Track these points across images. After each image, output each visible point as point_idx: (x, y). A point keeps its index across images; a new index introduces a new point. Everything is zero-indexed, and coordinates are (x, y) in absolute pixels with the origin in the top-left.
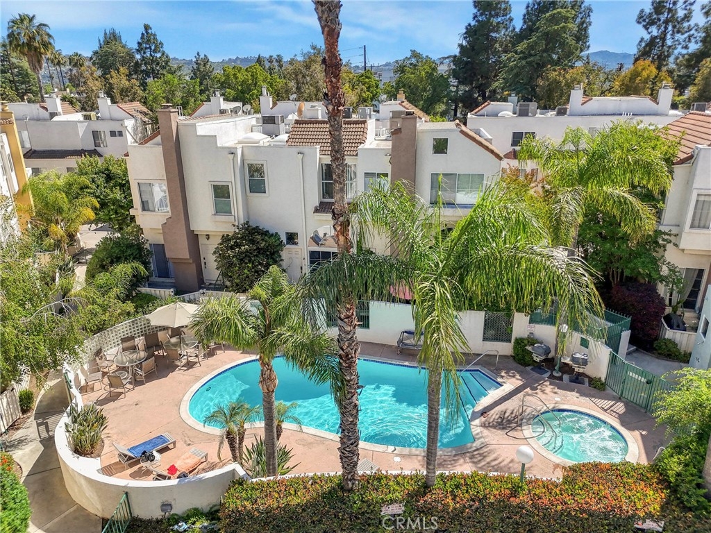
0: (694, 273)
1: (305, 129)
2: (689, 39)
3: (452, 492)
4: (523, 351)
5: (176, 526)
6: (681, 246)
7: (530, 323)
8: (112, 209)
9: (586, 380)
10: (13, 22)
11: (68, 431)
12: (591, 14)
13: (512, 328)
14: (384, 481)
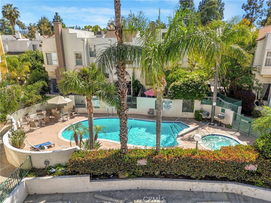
0: (267, 86)
1: (112, 33)
2: (262, 14)
3: (167, 155)
4: (198, 115)
5: (50, 170)
6: (262, 74)
7: (201, 104)
8: (38, 70)
9: (224, 126)
10: (4, 7)
11: (9, 137)
12: (224, 5)
13: (194, 106)
14: (138, 151)
